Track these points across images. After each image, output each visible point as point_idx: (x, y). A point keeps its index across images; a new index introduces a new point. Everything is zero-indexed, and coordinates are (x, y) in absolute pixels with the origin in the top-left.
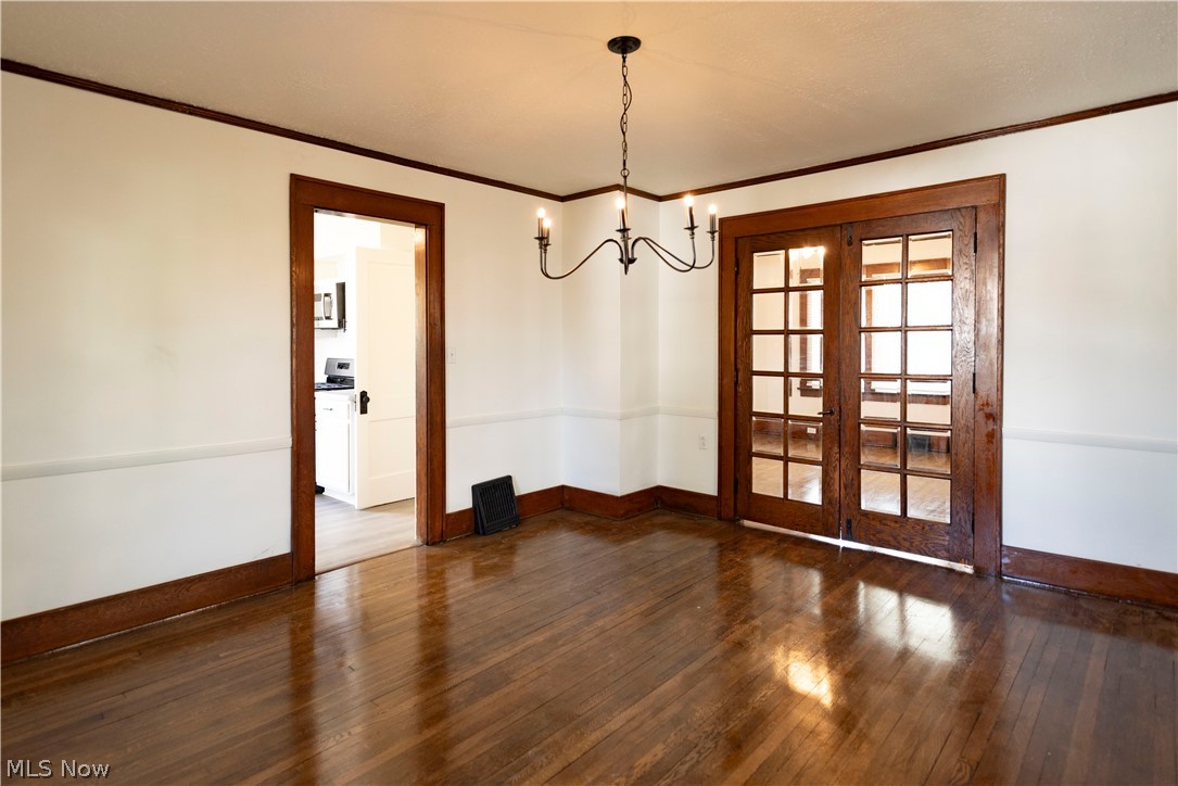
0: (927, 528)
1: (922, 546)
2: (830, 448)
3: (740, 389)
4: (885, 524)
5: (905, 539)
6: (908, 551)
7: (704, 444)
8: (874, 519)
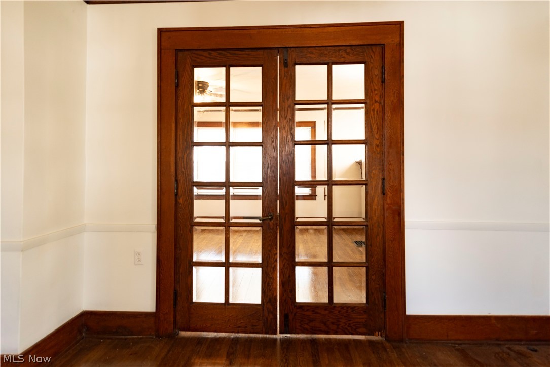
0: (350, 311)
1: (346, 327)
2: (270, 251)
3: (181, 201)
4: (317, 313)
5: (333, 323)
6: (336, 333)
7: (139, 260)
8: (307, 310)
